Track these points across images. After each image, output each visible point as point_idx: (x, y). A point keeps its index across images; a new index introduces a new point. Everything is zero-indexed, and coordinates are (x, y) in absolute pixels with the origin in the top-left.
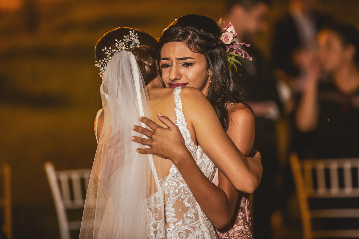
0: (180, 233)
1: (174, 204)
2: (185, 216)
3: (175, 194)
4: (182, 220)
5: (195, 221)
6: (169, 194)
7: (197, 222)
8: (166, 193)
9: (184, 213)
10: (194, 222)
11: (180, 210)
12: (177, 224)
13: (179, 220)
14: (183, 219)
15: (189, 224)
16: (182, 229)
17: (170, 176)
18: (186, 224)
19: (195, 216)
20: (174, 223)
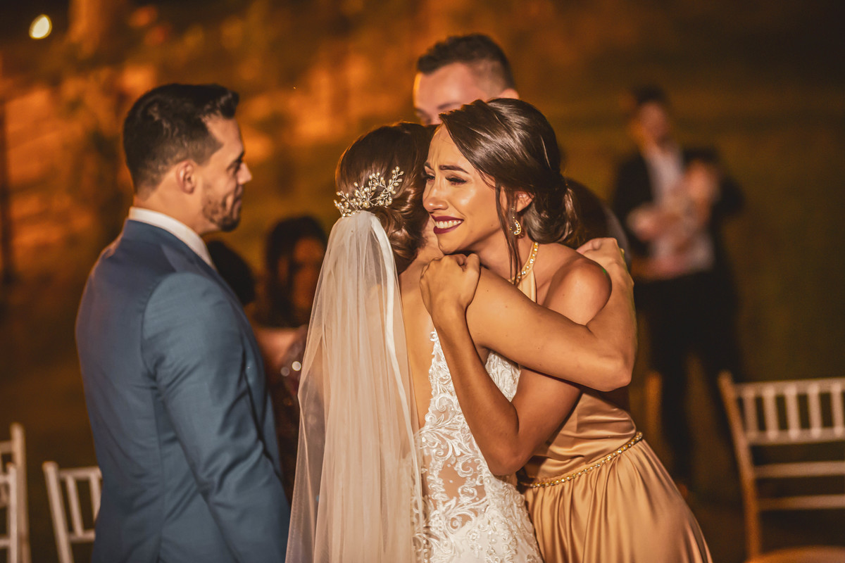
0: (453, 519)
1: (440, 471)
2: (460, 490)
3: (440, 456)
4: (455, 498)
5: (477, 499)
6: (430, 456)
7: (481, 501)
8: (426, 453)
9: (458, 487)
10: (477, 501)
11: (451, 481)
12: (448, 504)
13: (451, 498)
14: (458, 496)
15: (468, 504)
16: (455, 512)
17: (427, 427)
18: (463, 505)
19: (478, 492)
20: (444, 503)
